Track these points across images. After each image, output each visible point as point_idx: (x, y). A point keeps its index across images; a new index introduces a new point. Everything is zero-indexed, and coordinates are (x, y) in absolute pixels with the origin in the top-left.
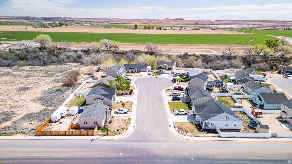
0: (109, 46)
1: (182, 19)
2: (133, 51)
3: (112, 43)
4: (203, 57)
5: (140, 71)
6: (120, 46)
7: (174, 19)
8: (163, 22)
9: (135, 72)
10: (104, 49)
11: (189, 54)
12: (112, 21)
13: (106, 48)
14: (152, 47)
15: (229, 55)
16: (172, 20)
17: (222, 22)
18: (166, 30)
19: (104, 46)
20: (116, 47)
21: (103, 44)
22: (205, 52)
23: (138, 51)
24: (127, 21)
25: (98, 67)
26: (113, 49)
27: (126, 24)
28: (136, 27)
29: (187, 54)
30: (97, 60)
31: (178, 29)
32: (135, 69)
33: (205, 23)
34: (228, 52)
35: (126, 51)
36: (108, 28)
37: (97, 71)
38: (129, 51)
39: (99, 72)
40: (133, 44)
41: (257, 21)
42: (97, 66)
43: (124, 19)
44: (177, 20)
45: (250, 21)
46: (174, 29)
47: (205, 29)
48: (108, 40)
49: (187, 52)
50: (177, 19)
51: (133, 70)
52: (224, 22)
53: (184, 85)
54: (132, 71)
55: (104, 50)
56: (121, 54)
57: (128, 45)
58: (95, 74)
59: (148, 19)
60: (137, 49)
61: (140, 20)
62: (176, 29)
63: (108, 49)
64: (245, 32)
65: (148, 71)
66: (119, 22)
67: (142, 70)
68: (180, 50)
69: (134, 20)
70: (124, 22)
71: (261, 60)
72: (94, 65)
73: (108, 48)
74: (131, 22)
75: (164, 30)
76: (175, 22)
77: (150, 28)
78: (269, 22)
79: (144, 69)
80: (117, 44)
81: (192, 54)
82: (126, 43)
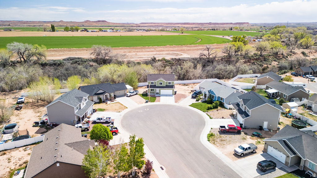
0: (27, 53)
1: (106, 21)
2: (71, 60)
3: (32, 48)
4: (176, 61)
5: (115, 97)
6: (47, 53)
7: (96, 22)
8: (83, 24)
9: (107, 99)
10: (18, 60)
11: (157, 59)
12: (13, 23)
13: (20, 58)
14: (103, 52)
15: (208, 57)
16: (94, 22)
17: (148, 25)
18: (95, 32)
19: (15, 54)
20: (40, 54)
21: (14, 51)
22: (171, 56)
23: (80, 60)
24: (36, 24)
25: (15, 98)
26: (35, 58)
27: (35, 26)
28: (53, 29)
29: (155, 59)
30: (10, 83)
31: (108, 30)
32: (107, 94)
33: (130, 25)
34: (206, 52)
35: (59, 60)
36: (10, 30)
37: (17, 109)
38: (64, 60)
39: (23, 111)
40: (63, 49)
41: (179, 23)
42: (13, 96)
43: (30, 21)
44: (100, 23)
45: (173, 23)
46: (105, 31)
47: (138, 31)
48: (22, 44)
49: (155, 56)
50: (99, 21)
51: (101, 96)
52: (150, 25)
53: (223, 118)
54: (100, 99)
55: (18, 62)
56: (51, 65)
57: (56, 51)
58: (13, 120)
59: (63, 21)
60: (76, 57)
61: (53, 22)
62: (107, 31)
63: (25, 59)
64: (182, 33)
65: (129, 94)
66: (25, 25)
67: (117, 93)
68: (138, 54)
69: (44, 22)
70: (32, 25)
71: (245, 61)
72: (5, 94)
73: (24, 57)
74: (42, 24)
75: (92, 31)
76: (98, 24)
77: (72, 30)
78: (189, 24)
79: (122, 92)
80: (42, 49)
81: (161, 58)
82: (52, 49)
